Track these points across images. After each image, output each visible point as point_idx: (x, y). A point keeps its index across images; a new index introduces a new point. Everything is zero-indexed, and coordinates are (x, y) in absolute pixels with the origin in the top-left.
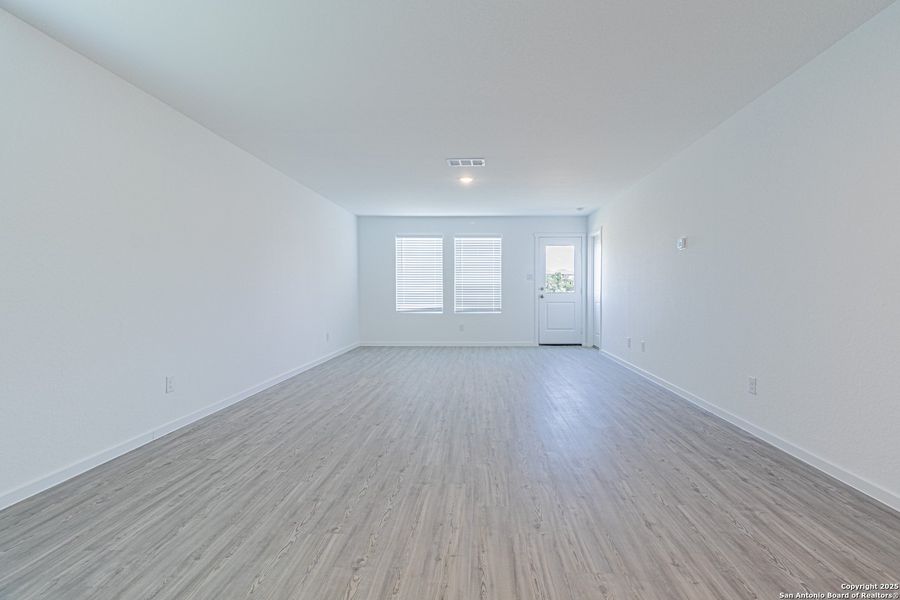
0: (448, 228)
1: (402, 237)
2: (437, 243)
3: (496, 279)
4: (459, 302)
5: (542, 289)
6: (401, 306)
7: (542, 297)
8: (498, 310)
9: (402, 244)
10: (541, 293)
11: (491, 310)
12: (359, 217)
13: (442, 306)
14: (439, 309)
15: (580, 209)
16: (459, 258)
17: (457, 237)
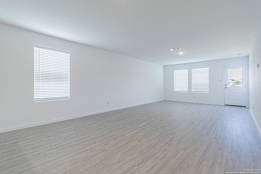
0: (190, 66)
1: (176, 70)
2: (186, 71)
3: (207, 81)
4: (193, 89)
5: (226, 85)
6: (176, 89)
7: (226, 88)
8: (208, 92)
9: (176, 72)
10: (226, 86)
11: (205, 92)
12: (164, 66)
13: (187, 90)
14: (187, 91)
15: (239, 54)
16: (194, 75)
17: (193, 69)
